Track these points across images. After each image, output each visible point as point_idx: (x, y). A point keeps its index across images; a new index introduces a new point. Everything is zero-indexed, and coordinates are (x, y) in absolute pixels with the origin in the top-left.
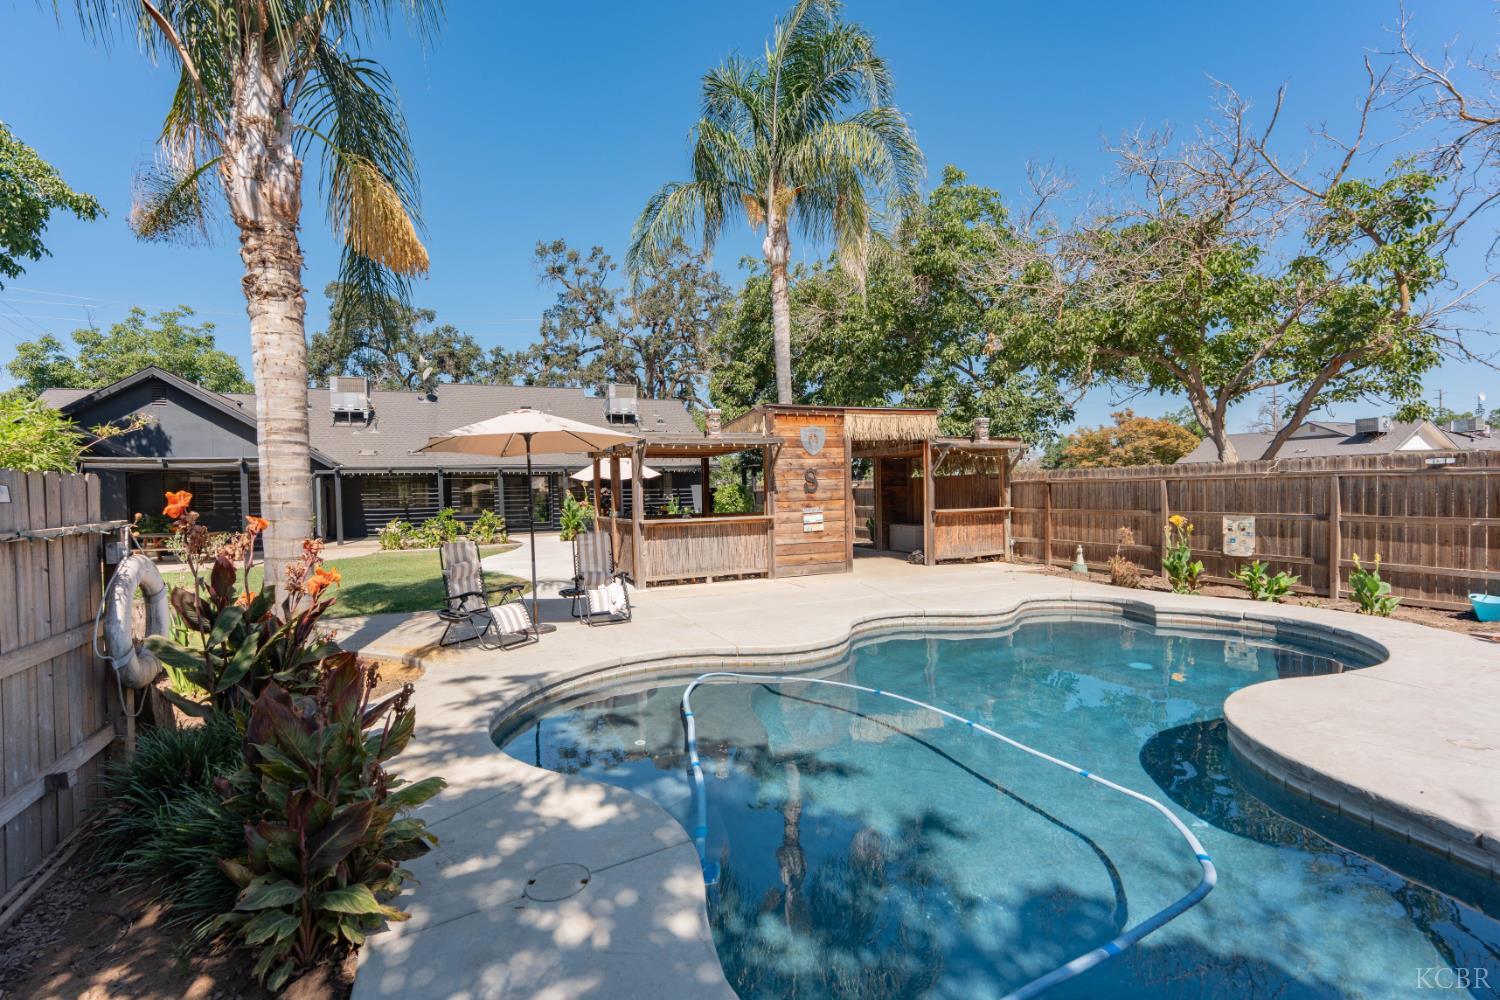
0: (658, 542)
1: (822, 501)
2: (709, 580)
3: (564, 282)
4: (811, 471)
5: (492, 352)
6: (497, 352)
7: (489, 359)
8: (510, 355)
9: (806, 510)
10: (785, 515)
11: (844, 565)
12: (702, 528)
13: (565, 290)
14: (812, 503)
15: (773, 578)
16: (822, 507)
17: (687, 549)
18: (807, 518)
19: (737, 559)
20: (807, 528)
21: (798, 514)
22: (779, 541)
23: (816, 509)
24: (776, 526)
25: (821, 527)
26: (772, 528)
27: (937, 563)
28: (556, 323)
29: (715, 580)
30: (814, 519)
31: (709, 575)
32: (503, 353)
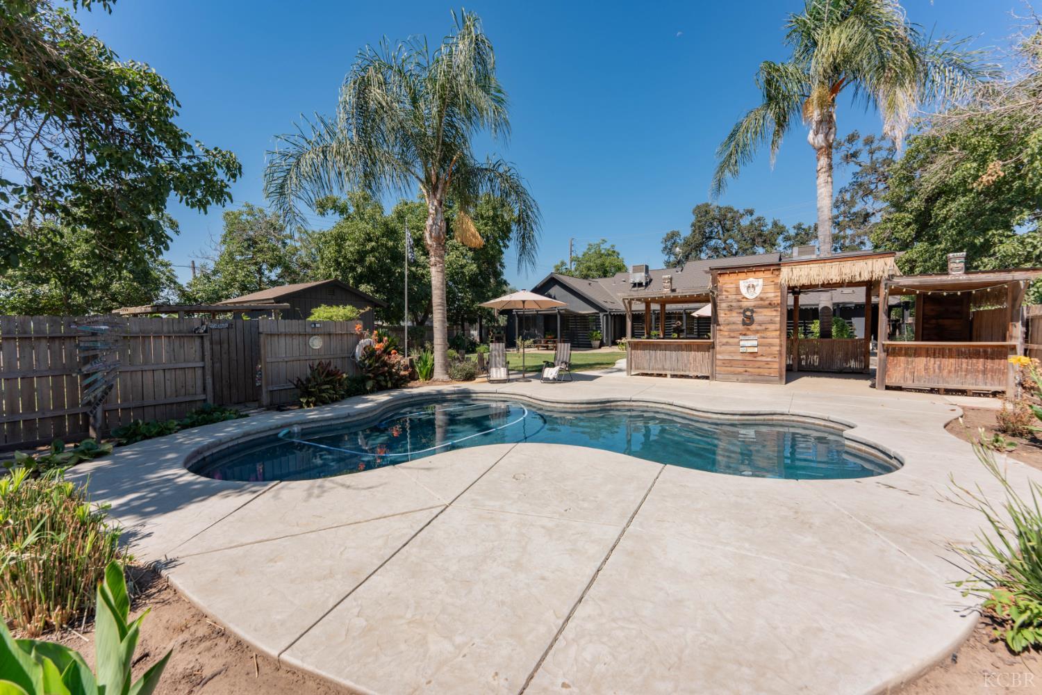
0: (639, 351)
1: (757, 331)
2: (669, 376)
3: (856, 163)
4: (748, 310)
5: (794, 227)
6: (799, 227)
7: (792, 232)
8: (810, 228)
9: (741, 337)
10: (725, 340)
11: (777, 378)
12: (665, 345)
13: (858, 169)
14: (748, 333)
15: (712, 380)
16: (758, 335)
17: (656, 358)
18: (742, 343)
19: (689, 365)
20: (742, 350)
21: (736, 340)
22: (719, 357)
23: (752, 337)
24: (718, 348)
25: (755, 350)
26: (713, 348)
27: (888, 388)
28: (847, 197)
29: (673, 376)
30: (749, 343)
31: (669, 373)
32: (803, 227)
